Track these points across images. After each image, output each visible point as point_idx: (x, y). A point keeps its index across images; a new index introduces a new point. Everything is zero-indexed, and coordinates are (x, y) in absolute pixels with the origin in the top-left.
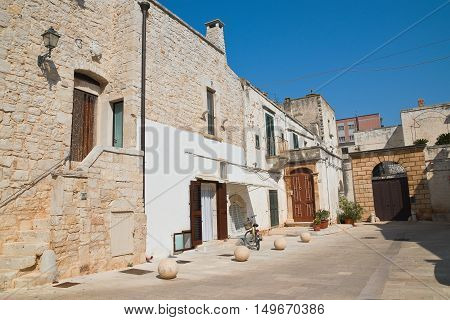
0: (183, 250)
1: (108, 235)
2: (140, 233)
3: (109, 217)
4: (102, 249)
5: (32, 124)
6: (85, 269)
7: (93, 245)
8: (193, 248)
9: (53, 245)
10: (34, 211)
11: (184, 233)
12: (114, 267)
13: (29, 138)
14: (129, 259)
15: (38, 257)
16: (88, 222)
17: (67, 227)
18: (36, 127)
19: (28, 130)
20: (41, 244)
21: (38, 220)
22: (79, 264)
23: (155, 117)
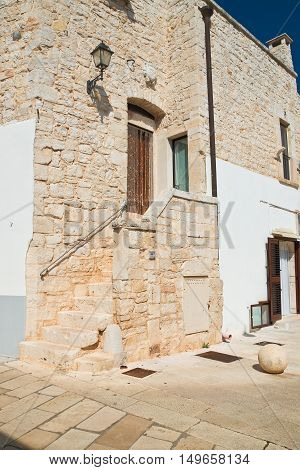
0: (260, 327)
1: (180, 306)
2: (215, 304)
3: (181, 283)
4: (174, 324)
5: (84, 165)
6: (155, 350)
7: (164, 320)
8: (271, 323)
9: (117, 318)
10: (89, 273)
11: (261, 304)
12: (187, 348)
13: (81, 182)
14: (204, 337)
15: (101, 332)
16: (158, 288)
17: (133, 295)
18: (88, 169)
19: (80, 174)
20: (103, 316)
21: (94, 284)
22: (148, 343)
23: (226, 156)
